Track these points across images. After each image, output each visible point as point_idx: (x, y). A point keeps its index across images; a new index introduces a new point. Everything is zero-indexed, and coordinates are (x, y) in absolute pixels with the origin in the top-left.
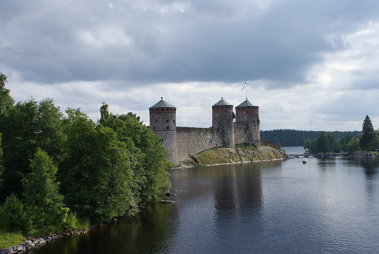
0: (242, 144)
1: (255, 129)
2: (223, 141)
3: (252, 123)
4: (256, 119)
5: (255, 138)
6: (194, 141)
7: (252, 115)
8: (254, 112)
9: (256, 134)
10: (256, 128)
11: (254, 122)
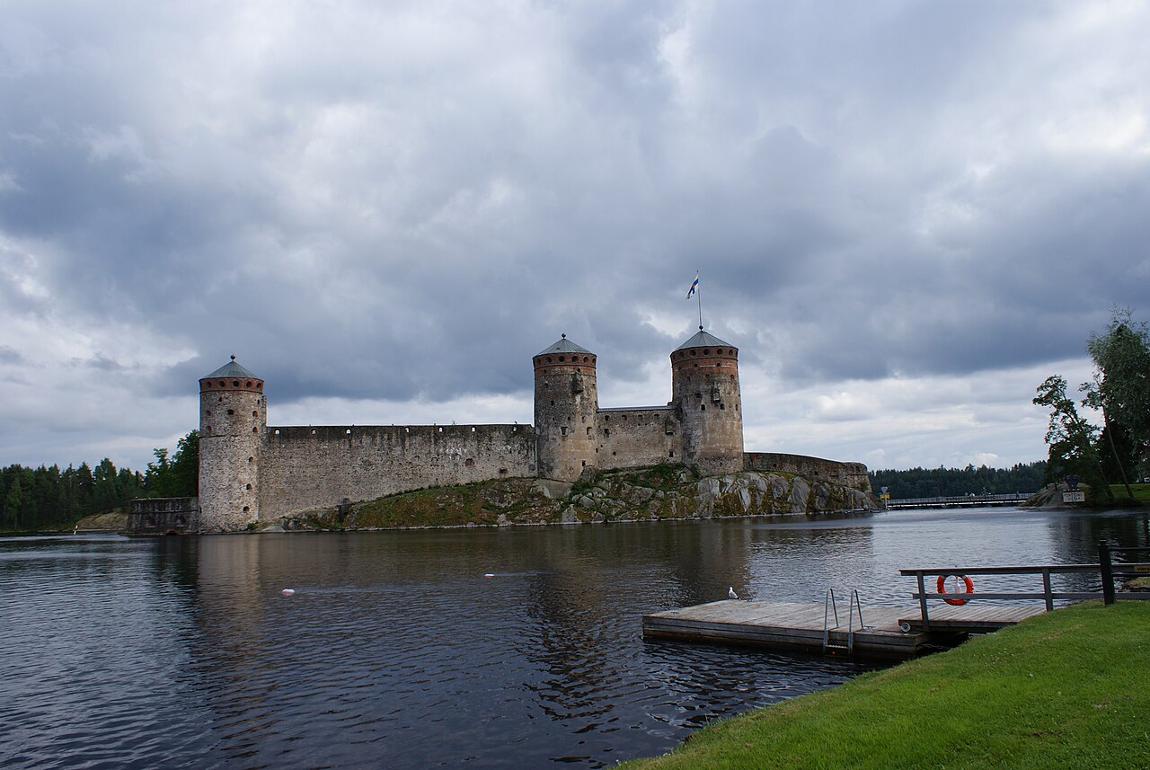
0: (650, 467)
1: (701, 419)
2: (540, 462)
3: (691, 402)
4: (703, 387)
5: (699, 449)
6: (367, 464)
7: (691, 375)
8: (696, 366)
9: (704, 434)
10: (708, 415)
11: (699, 395)
